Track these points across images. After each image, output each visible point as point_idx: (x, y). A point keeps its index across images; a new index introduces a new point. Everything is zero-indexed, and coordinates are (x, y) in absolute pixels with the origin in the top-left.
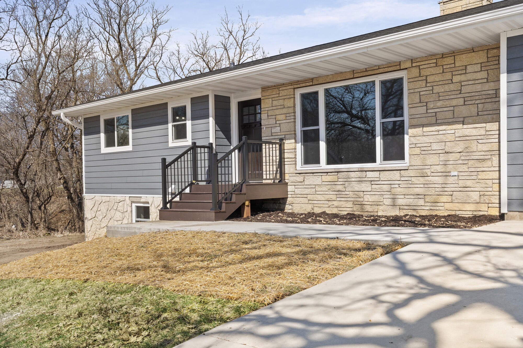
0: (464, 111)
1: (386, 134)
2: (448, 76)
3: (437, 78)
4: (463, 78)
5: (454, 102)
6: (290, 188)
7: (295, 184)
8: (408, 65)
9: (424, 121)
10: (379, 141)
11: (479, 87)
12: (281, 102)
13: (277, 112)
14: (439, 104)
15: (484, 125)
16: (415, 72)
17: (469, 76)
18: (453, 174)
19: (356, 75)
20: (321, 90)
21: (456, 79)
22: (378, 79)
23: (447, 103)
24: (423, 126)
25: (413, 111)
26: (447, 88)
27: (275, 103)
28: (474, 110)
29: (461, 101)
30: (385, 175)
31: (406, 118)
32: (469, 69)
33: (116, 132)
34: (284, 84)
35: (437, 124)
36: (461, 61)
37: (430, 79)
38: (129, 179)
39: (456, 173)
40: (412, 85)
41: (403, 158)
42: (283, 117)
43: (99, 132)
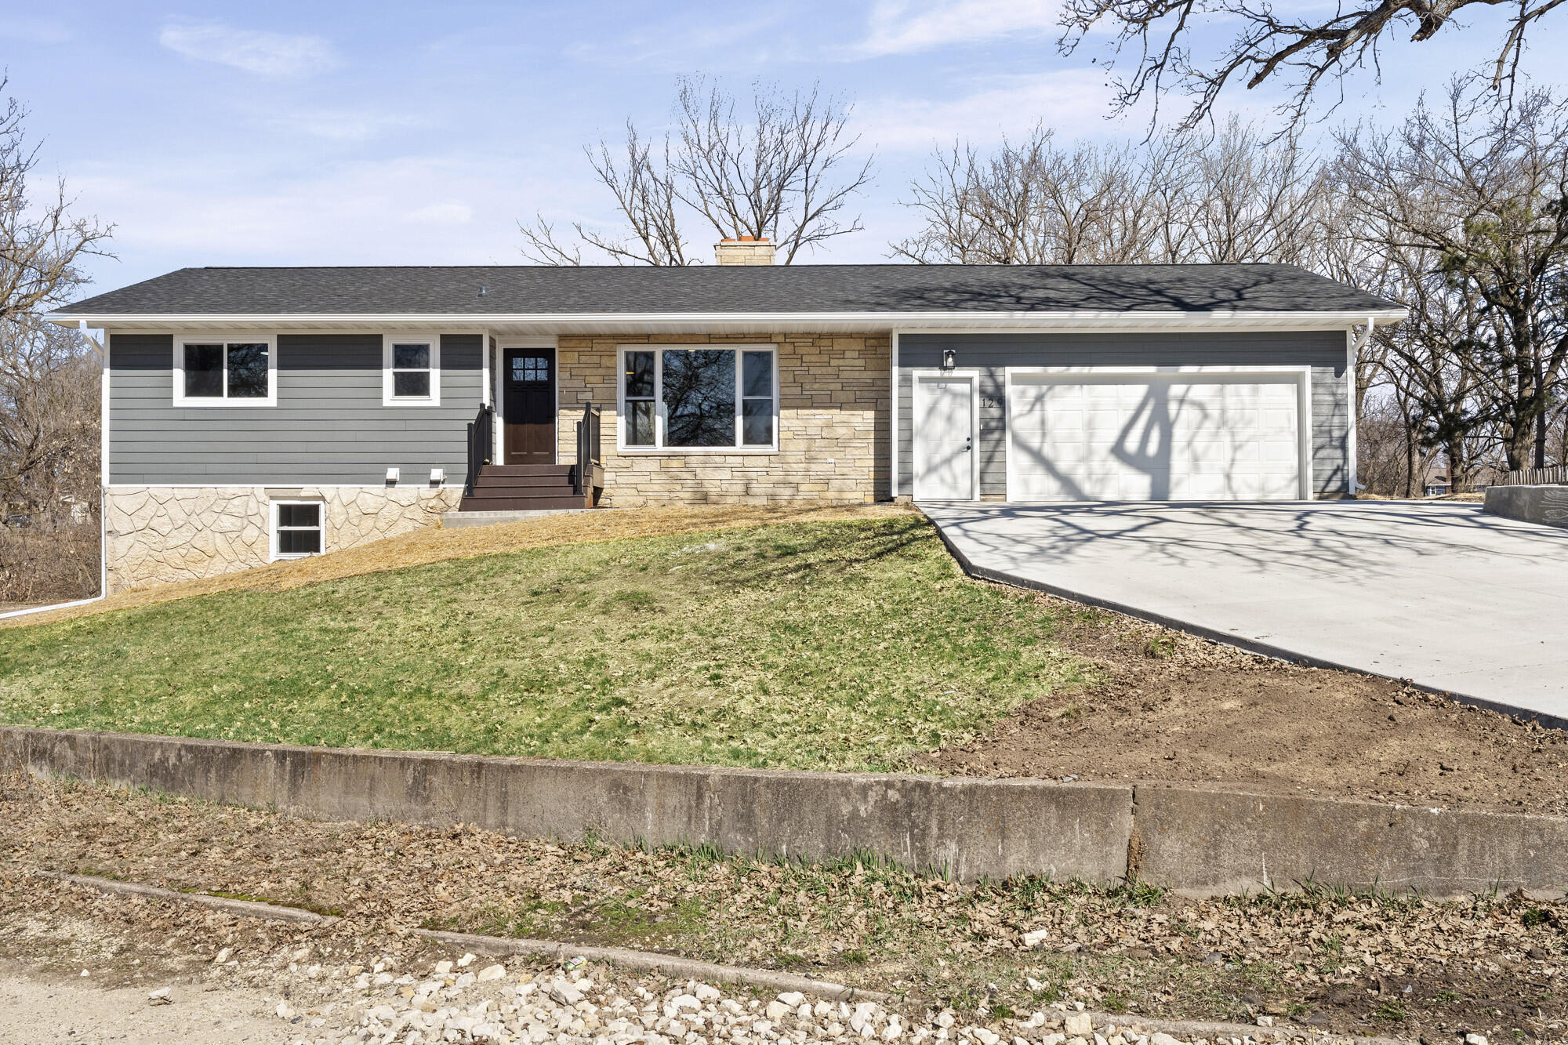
0: (842, 397)
1: (747, 412)
2: (826, 358)
3: (814, 359)
4: (841, 362)
5: (832, 387)
6: (607, 476)
7: (617, 470)
8: (781, 339)
9: (798, 402)
10: (739, 421)
11: (856, 374)
12: (596, 359)
13: (588, 372)
14: (816, 386)
15: (861, 412)
16: (789, 349)
17: (847, 362)
18: (829, 460)
19: (713, 340)
20: (658, 351)
21: (833, 362)
22: (739, 351)
23: (825, 386)
24: (797, 408)
25: (787, 391)
26: (824, 370)
27: (583, 359)
28: (851, 396)
29: (839, 386)
30: (748, 461)
31: (775, 397)
32: (848, 354)
33: (225, 372)
34: (600, 335)
35: (812, 407)
36: (839, 345)
37: (805, 359)
38: (261, 458)
39: (833, 461)
40: (784, 363)
41: (769, 442)
42: (598, 379)
43: (169, 366)
